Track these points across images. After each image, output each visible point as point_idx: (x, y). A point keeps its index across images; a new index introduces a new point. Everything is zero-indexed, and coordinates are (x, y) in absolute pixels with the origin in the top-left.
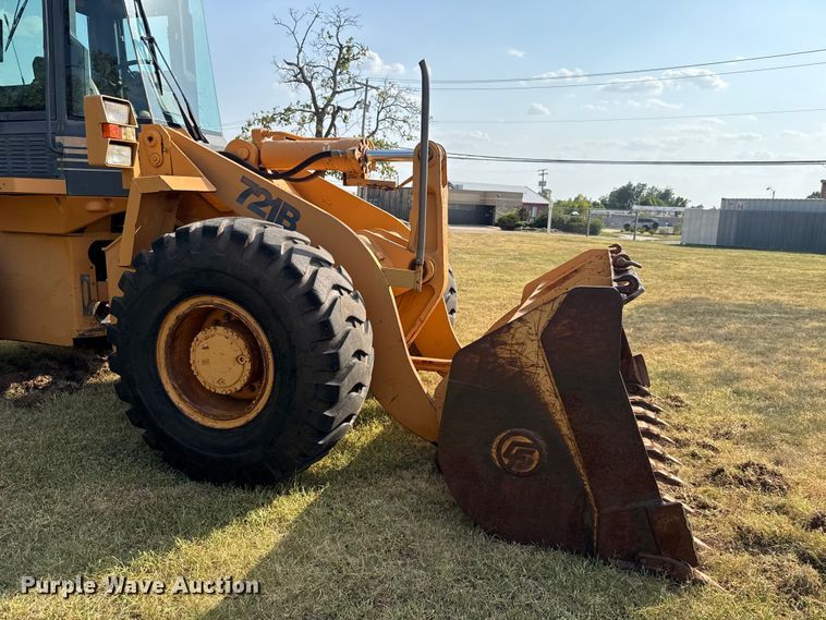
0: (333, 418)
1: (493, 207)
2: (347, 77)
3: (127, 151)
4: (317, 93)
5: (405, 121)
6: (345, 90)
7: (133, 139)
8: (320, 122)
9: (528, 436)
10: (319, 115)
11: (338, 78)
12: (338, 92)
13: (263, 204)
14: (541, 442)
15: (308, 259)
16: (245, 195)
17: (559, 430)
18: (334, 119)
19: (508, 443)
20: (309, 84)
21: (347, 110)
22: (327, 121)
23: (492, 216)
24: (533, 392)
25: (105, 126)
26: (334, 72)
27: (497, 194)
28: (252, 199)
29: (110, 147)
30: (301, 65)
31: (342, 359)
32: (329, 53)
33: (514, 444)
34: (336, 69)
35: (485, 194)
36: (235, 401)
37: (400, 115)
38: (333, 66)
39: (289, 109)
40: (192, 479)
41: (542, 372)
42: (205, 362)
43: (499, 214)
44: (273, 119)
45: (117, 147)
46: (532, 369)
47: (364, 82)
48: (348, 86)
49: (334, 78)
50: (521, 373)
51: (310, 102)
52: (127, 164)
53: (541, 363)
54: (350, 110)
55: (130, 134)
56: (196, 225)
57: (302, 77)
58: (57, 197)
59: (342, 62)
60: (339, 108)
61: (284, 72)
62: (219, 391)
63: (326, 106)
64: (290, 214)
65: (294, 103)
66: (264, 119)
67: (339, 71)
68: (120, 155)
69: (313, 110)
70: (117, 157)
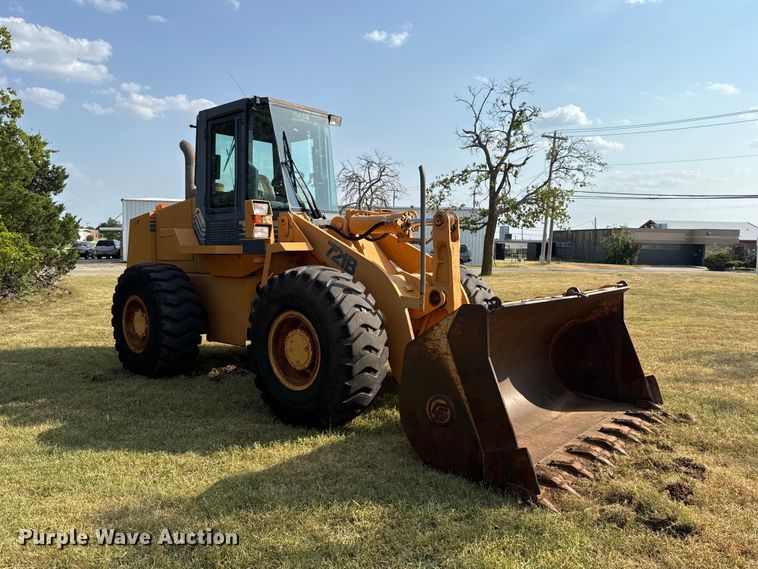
0: (350, 387)
1: (702, 247)
2: (521, 137)
3: (266, 229)
4: (491, 154)
5: (579, 170)
6: (518, 149)
7: (270, 222)
8: (493, 179)
9: (443, 399)
10: (492, 173)
11: (512, 139)
12: (513, 151)
13: (339, 257)
14: (451, 403)
15: (341, 289)
16: (330, 252)
17: (460, 396)
18: (505, 175)
19: (433, 404)
20: (484, 148)
21: (517, 166)
22: (500, 177)
23: (701, 254)
24: (445, 371)
25: (254, 216)
26: (508, 134)
27: (707, 232)
28: (333, 254)
29: (256, 228)
30: (478, 132)
31: (354, 349)
32: (502, 119)
33: (438, 404)
34: (510, 131)
35: (692, 232)
36: (304, 374)
37: (575, 164)
38: (507, 129)
39: (466, 171)
40: (283, 422)
41: (450, 358)
42: (291, 350)
43: (709, 253)
44: (452, 180)
45: (260, 228)
46: (445, 356)
47: (552, 135)
48: (522, 144)
49: (508, 139)
50: (439, 359)
51: (485, 162)
52: (266, 236)
53: (449, 352)
54: (520, 166)
55: (269, 220)
56: (288, 272)
57: (479, 143)
58: (239, 255)
59: (516, 125)
60: (511, 166)
61: (465, 139)
62: (298, 368)
63: (499, 164)
64: (352, 263)
65: (471, 165)
66: (445, 180)
67: (512, 132)
68: (262, 231)
69: (488, 169)
70: (260, 233)
